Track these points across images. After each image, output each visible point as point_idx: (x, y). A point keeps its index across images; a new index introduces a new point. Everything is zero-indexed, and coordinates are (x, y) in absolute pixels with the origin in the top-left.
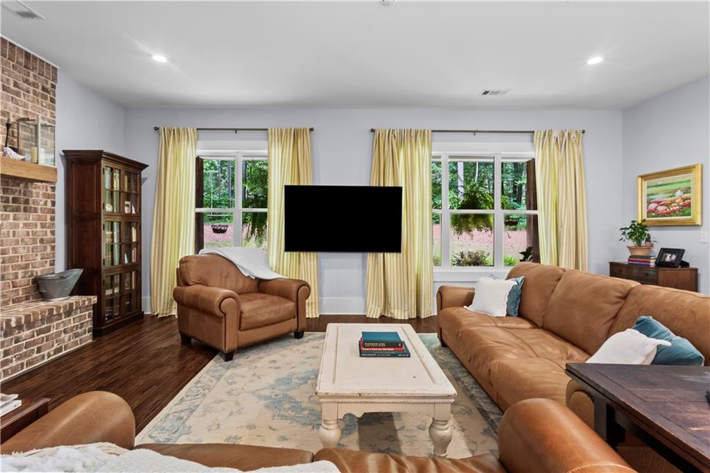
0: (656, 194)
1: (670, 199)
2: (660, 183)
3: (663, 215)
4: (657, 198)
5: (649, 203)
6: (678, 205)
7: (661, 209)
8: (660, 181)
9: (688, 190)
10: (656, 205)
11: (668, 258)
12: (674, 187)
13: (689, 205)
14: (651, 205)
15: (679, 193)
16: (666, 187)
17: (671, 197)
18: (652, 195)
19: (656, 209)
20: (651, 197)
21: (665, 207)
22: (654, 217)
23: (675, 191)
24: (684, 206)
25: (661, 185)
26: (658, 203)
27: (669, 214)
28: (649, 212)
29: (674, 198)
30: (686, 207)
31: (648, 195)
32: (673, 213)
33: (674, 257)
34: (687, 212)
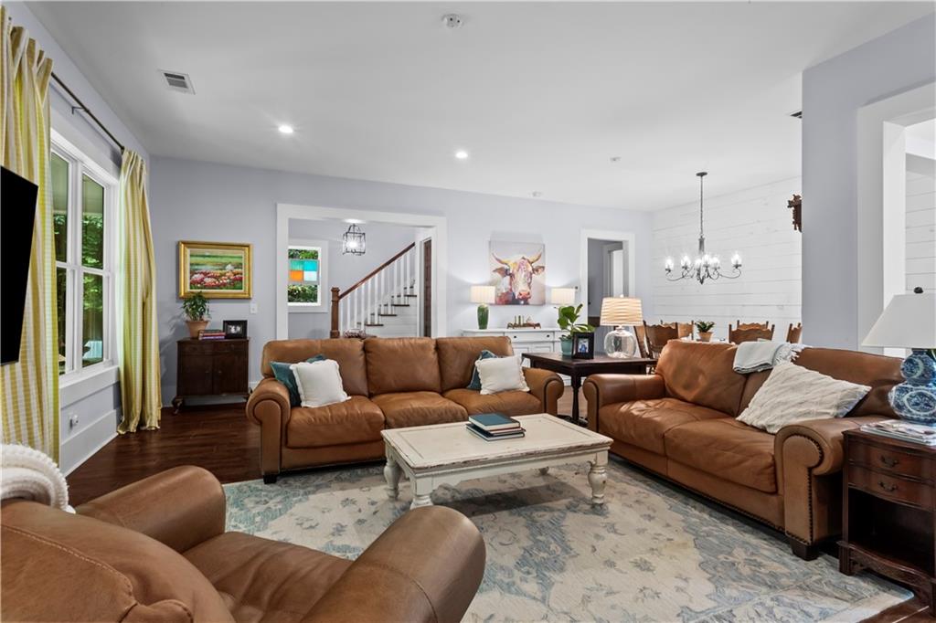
0: (202, 265)
1: (219, 272)
2: (207, 254)
3: (213, 287)
4: (204, 269)
5: (193, 273)
6: (229, 278)
7: (208, 280)
8: (207, 252)
9: (239, 266)
10: (202, 276)
11: (233, 330)
12: (224, 260)
13: (241, 279)
14: (196, 276)
15: (229, 267)
16: (215, 259)
17: (221, 269)
18: (197, 264)
19: (202, 280)
20: (196, 267)
21: (214, 280)
22: (199, 288)
23: (226, 264)
24: (235, 280)
25: (209, 256)
26: (206, 274)
27: (219, 287)
28: (193, 284)
29: (224, 271)
30: (237, 282)
31: (191, 265)
32: (224, 286)
33: (239, 329)
34: (238, 285)
